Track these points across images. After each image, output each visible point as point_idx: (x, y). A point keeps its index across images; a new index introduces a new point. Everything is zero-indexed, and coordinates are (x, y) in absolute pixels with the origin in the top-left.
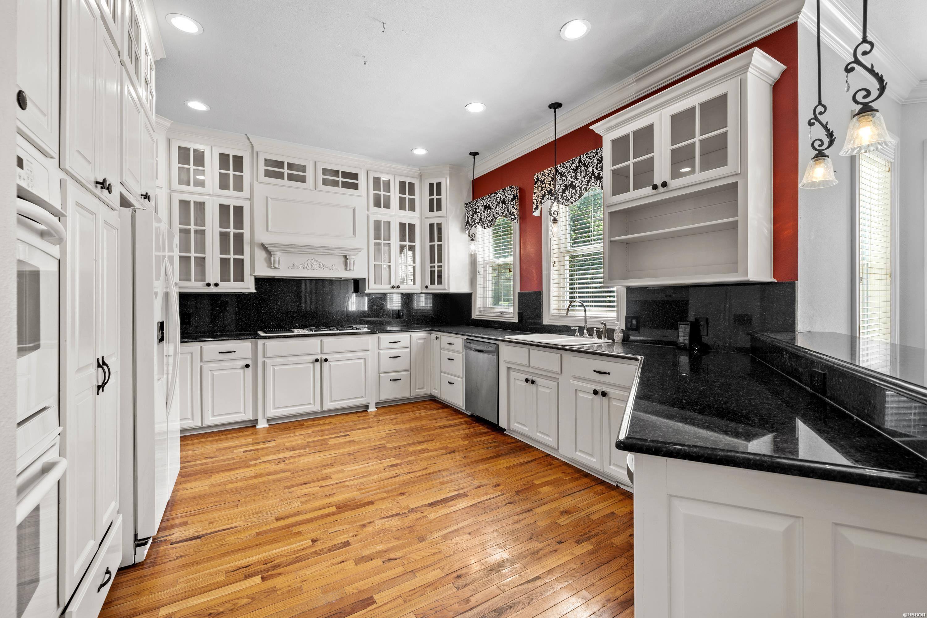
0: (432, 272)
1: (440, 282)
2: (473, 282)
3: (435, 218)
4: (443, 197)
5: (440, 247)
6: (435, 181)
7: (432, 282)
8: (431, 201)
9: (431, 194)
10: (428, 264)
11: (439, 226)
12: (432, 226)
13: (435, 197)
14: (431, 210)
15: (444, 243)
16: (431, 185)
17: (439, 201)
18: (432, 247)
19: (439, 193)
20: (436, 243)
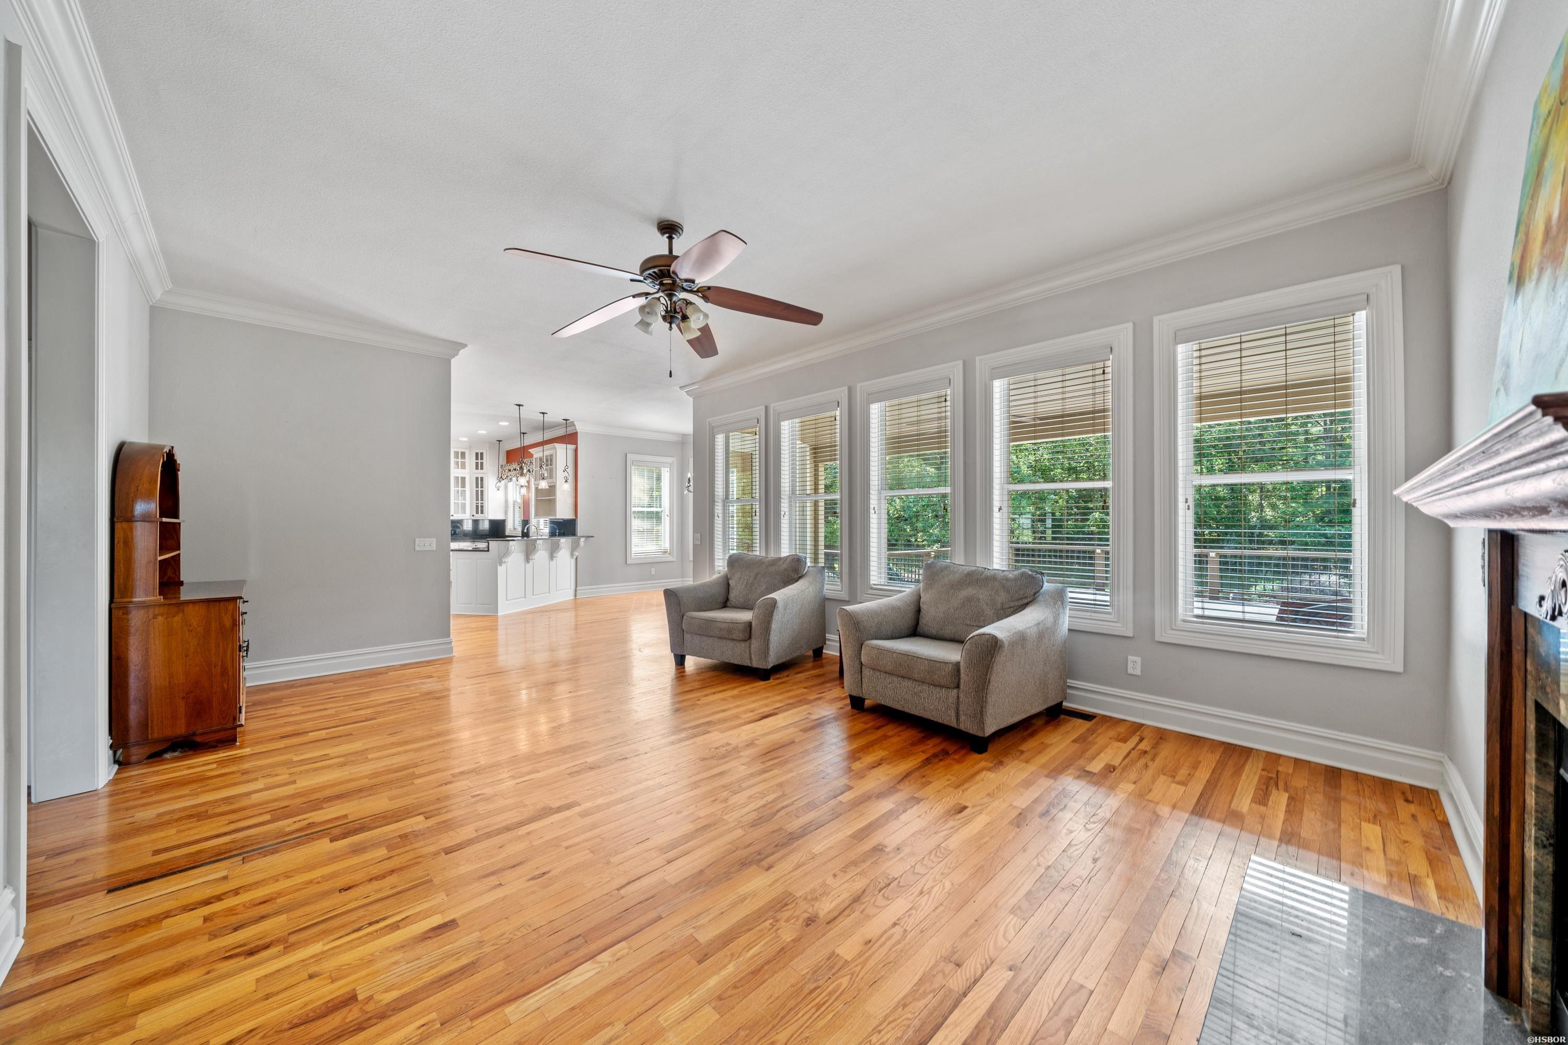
0: (477, 507)
1: (482, 513)
2: (506, 513)
3: (479, 473)
4: (484, 461)
5: (482, 492)
6: (479, 452)
7: (477, 513)
8: (477, 463)
9: (477, 459)
10: (475, 502)
11: (482, 479)
12: (477, 478)
13: (479, 461)
14: (477, 468)
15: (485, 489)
16: (477, 454)
17: (482, 463)
18: (477, 491)
19: (482, 459)
20: (480, 489)
